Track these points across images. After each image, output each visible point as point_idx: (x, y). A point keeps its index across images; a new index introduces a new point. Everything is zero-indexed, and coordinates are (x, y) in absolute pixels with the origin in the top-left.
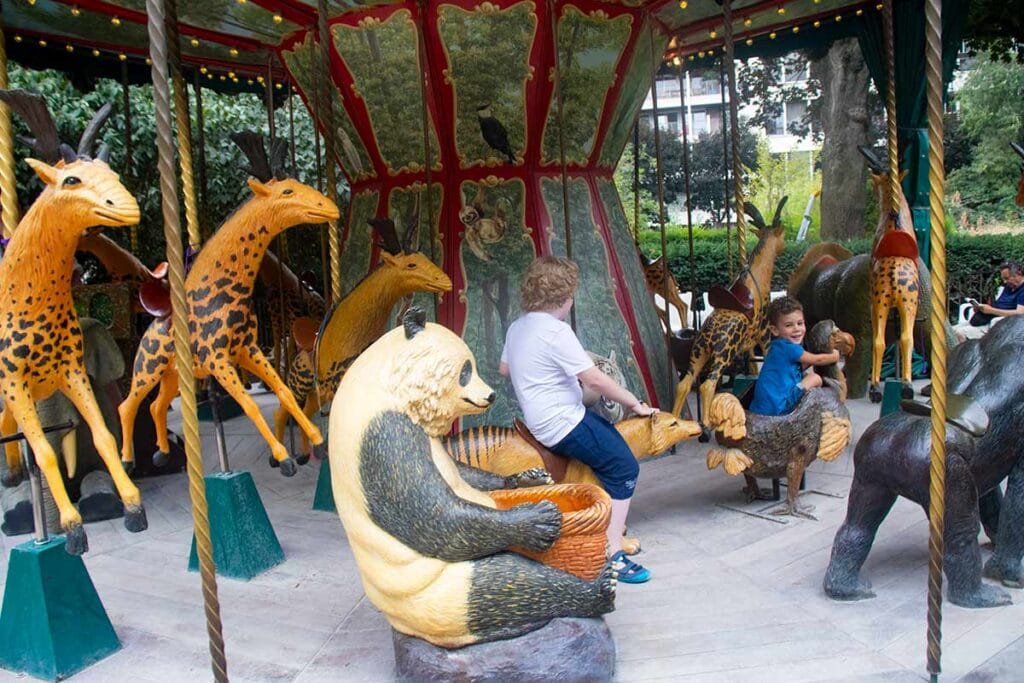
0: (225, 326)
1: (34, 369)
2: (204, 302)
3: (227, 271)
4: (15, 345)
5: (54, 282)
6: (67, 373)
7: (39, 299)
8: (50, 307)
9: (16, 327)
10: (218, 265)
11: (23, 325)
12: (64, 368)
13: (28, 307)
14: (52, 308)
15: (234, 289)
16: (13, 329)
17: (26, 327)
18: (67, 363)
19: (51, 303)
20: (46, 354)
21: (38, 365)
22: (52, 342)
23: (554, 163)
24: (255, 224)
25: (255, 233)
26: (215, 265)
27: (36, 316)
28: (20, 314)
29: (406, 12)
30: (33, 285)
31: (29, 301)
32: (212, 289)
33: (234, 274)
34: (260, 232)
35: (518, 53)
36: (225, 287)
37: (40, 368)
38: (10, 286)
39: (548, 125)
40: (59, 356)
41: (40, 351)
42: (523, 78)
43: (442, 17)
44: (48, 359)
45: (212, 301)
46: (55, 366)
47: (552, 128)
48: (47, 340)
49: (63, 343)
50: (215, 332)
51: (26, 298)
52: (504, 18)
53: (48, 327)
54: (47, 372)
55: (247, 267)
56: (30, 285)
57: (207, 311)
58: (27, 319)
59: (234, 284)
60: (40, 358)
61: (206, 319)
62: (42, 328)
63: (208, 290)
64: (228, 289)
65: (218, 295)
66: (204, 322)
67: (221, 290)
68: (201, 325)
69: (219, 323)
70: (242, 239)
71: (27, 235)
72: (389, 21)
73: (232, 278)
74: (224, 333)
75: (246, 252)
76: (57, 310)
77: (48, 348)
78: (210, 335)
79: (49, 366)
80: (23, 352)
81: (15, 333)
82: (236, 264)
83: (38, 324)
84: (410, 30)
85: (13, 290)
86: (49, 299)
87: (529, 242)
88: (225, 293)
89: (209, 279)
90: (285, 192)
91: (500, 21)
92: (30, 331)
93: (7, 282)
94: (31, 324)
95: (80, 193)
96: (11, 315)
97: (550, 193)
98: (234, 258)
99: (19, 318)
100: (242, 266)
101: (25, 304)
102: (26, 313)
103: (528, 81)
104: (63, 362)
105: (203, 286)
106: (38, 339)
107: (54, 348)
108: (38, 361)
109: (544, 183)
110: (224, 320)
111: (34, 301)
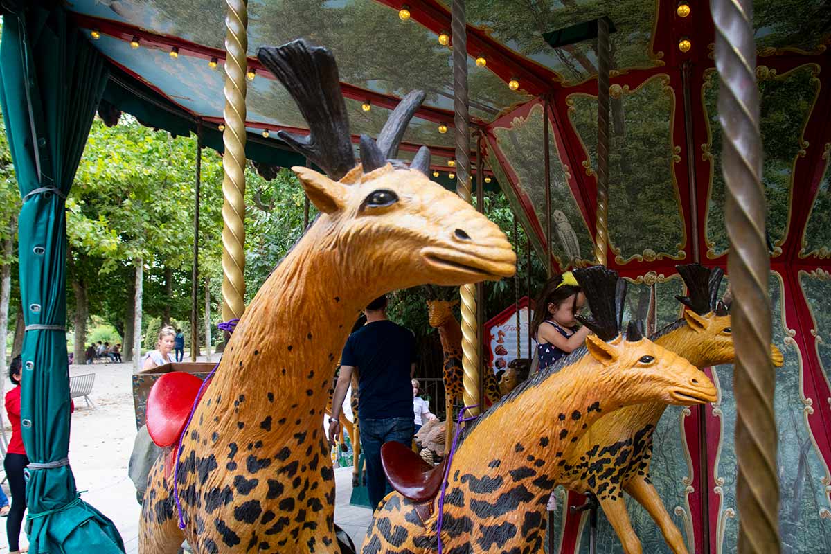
0: (518, 535)
1: (263, 537)
2: (491, 498)
3: (531, 458)
4: (239, 500)
5: (309, 393)
6: (311, 543)
7: (282, 421)
8: (296, 436)
9: (242, 469)
10: (519, 448)
11: (253, 465)
12: (306, 535)
13: (264, 436)
14: (300, 437)
15: (535, 483)
16: (236, 472)
17: (258, 469)
18: (312, 526)
19: (299, 429)
20: (284, 514)
21: (269, 532)
22: (295, 494)
23: (813, 255)
24: (584, 398)
25: (584, 412)
26: (513, 448)
27: (275, 450)
28: (250, 447)
29: (663, 78)
30: (275, 397)
31: (266, 424)
32: (505, 480)
33: (540, 463)
34: (590, 409)
35: (792, 125)
36: (523, 481)
37: (273, 536)
38: (237, 398)
39: (814, 211)
40: (302, 516)
41: (276, 509)
42: (793, 155)
43: (708, 83)
44: (285, 521)
45: (503, 497)
46: (295, 533)
47: (816, 215)
48: (289, 492)
49: (309, 494)
50: (504, 541)
51: (263, 419)
52: (781, 84)
53: (291, 469)
54: (282, 543)
55: (559, 454)
56: (271, 396)
57: (495, 510)
58: (260, 454)
59: (537, 477)
60: (275, 521)
61: (491, 522)
62: (282, 470)
63: (499, 481)
64: (528, 482)
65: (512, 489)
66: (487, 524)
67: (517, 483)
68: (481, 527)
69: (510, 530)
70: (562, 417)
71: (274, 309)
72: (641, 89)
73: (536, 468)
74: (515, 545)
75: (564, 434)
76: (308, 441)
77: (288, 504)
78: (494, 545)
79: (285, 533)
80: (247, 513)
81: (239, 479)
82: (546, 450)
83: (276, 465)
84: (667, 98)
85: (242, 406)
86: (298, 422)
87: (793, 347)
88: (522, 488)
89: (501, 466)
90: (642, 360)
91: (774, 88)
92: (263, 476)
93: (232, 392)
94: (265, 463)
95: (396, 220)
96: (234, 448)
97: (810, 290)
98: (544, 442)
99: (248, 453)
100: (554, 453)
101: (258, 430)
102: (259, 445)
103: (800, 158)
104: (306, 525)
105: (492, 473)
106: (275, 489)
107: (297, 502)
108: (270, 525)
109: (803, 277)
110: (518, 526)
111: (275, 424)
